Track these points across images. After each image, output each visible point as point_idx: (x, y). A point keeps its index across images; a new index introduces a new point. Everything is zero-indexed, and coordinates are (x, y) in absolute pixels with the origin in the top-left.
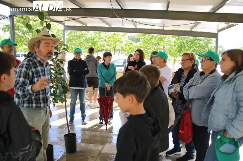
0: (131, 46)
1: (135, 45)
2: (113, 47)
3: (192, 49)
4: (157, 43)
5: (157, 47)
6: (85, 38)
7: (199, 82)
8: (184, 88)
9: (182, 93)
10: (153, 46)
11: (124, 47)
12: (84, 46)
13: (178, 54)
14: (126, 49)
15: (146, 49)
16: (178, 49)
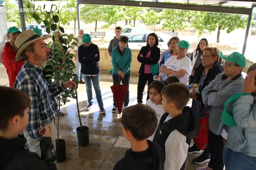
0: (152, 17)
1: (157, 16)
2: (133, 18)
3: (221, 21)
4: (182, 14)
5: (181, 19)
7: (220, 88)
8: (203, 91)
9: (201, 95)
10: (177, 17)
11: (145, 17)
12: (101, 16)
13: (204, 26)
14: (147, 19)
15: (169, 21)
16: (205, 21)
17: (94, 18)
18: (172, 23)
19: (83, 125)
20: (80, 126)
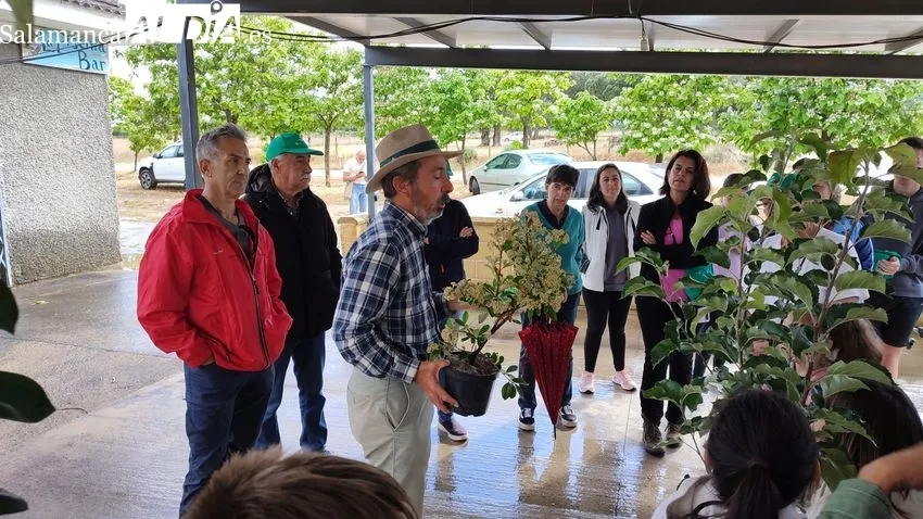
0: (587, 115)
10: (673, 112)
11: (562, 116)
15: (647, 125)
18: (655, 131)
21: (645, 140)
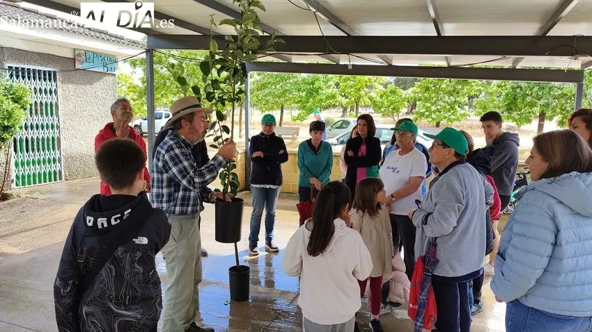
0: (393, 99)
2: (354, 100)
3: (544, 102)
4: (454, 90)
5: (453, 100)
6: (295, 80)
10: (445, 97)
11: (378, 99)
12: (292, 98)
14: (382, 103)
15: (428, 105)
16: (506, 103)
17: (277, 102)
18: (433, 108)
19: (240, 264)
20: (236, 265)
21: (427, 113)
